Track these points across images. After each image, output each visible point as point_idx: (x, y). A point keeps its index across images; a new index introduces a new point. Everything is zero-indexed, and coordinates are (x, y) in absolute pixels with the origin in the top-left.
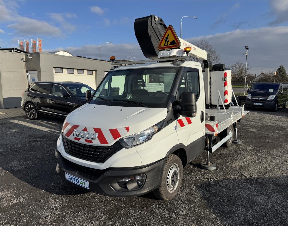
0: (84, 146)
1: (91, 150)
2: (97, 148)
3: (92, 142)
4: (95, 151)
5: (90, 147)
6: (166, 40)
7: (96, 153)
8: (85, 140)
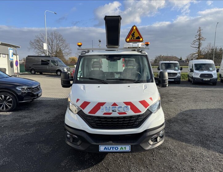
0: (118, 118)
1: (126, 120)
2: (131, 117)
3: (126, 114)
4: (130, 120)
5: (124, 117)
6: (133, 36)
7: (131, 122)
8: (118, 113)
